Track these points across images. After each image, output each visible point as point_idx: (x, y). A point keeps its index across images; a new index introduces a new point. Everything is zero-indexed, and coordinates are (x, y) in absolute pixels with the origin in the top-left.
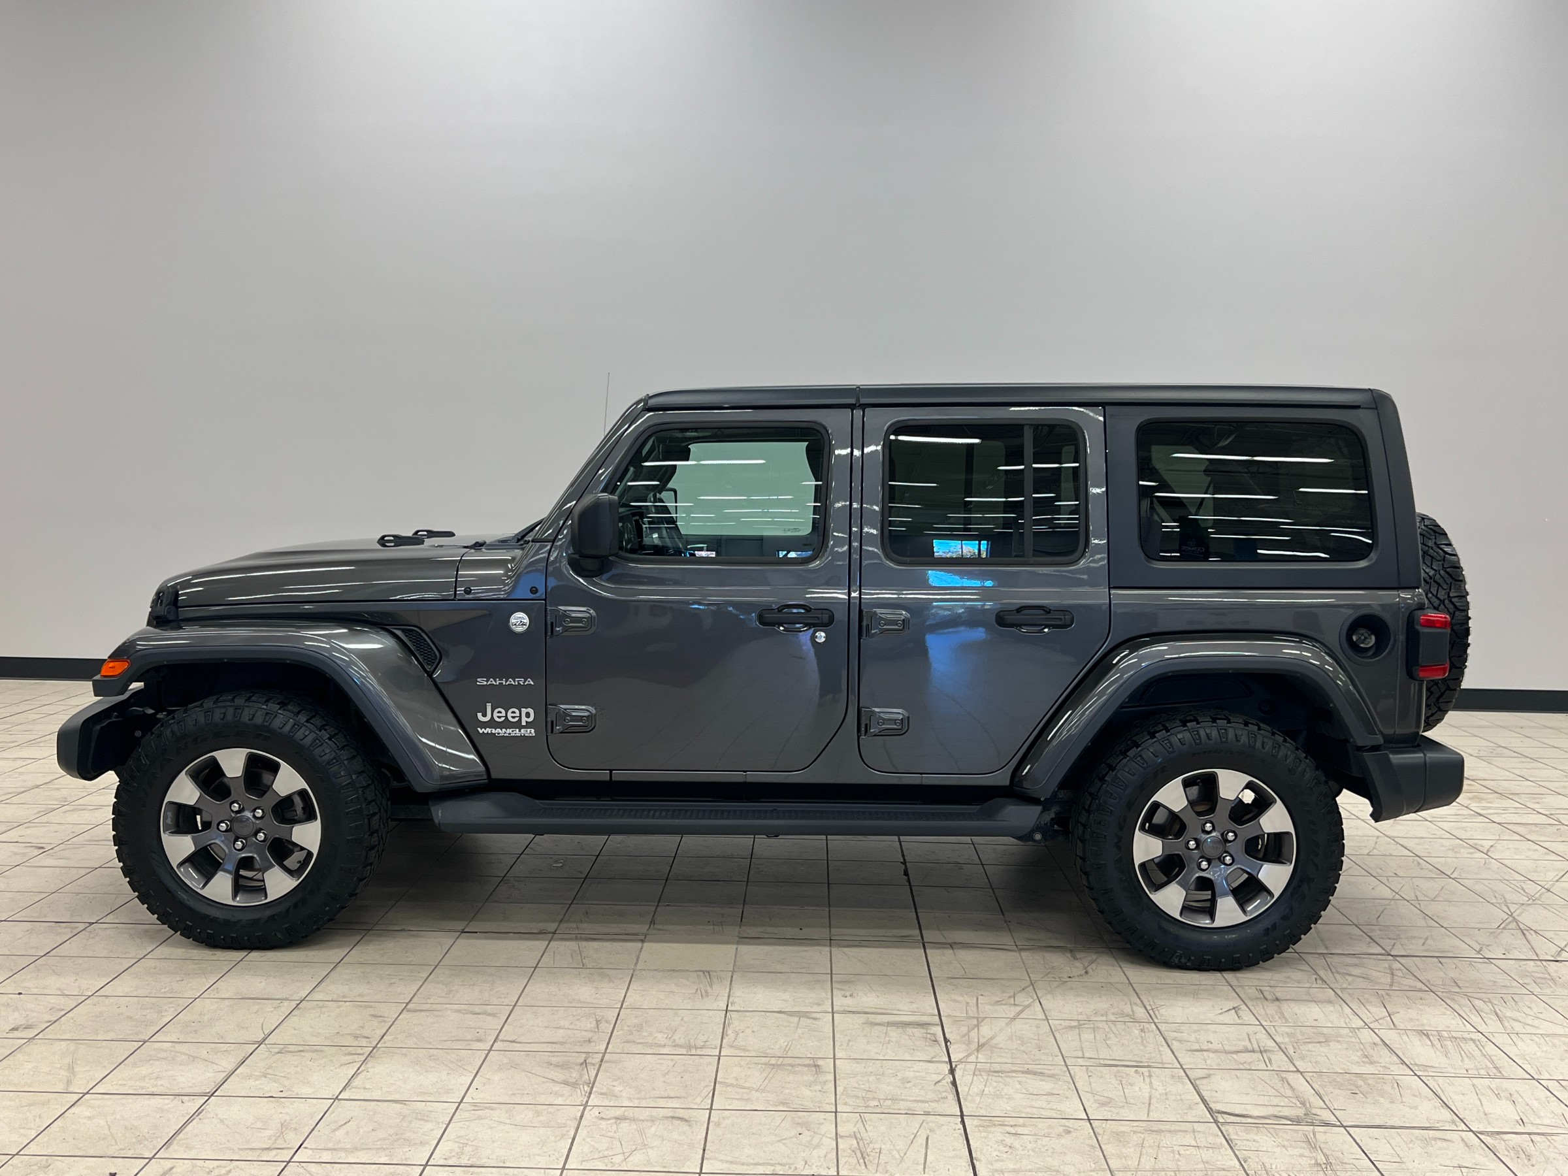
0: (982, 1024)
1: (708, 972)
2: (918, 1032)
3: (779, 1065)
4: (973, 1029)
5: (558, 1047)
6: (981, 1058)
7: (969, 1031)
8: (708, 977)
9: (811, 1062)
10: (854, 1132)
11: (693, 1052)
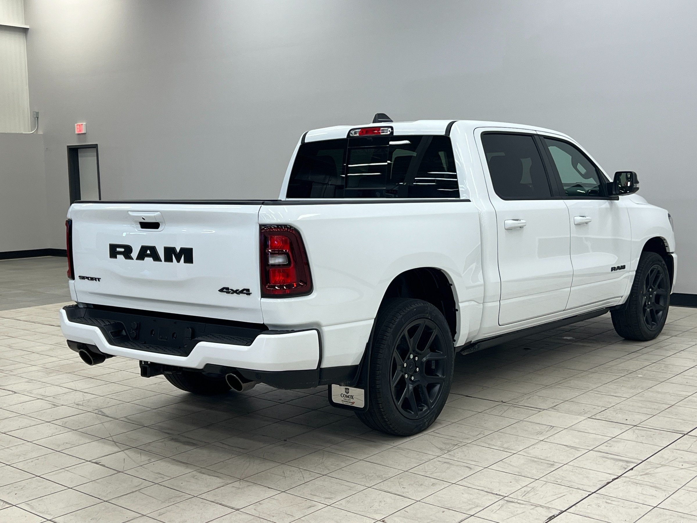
0: (661, 467)
1: (554, 427)
2: (621, 463)
3: (536, 461)
4: (654, 468)
5: (453, 438)
6: (639, 478)
7: (649, 469)
8: (551, 428)
9: (552, 463)
10: (535, 487)
11: (506, 450)
